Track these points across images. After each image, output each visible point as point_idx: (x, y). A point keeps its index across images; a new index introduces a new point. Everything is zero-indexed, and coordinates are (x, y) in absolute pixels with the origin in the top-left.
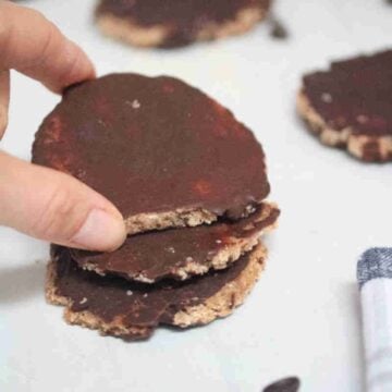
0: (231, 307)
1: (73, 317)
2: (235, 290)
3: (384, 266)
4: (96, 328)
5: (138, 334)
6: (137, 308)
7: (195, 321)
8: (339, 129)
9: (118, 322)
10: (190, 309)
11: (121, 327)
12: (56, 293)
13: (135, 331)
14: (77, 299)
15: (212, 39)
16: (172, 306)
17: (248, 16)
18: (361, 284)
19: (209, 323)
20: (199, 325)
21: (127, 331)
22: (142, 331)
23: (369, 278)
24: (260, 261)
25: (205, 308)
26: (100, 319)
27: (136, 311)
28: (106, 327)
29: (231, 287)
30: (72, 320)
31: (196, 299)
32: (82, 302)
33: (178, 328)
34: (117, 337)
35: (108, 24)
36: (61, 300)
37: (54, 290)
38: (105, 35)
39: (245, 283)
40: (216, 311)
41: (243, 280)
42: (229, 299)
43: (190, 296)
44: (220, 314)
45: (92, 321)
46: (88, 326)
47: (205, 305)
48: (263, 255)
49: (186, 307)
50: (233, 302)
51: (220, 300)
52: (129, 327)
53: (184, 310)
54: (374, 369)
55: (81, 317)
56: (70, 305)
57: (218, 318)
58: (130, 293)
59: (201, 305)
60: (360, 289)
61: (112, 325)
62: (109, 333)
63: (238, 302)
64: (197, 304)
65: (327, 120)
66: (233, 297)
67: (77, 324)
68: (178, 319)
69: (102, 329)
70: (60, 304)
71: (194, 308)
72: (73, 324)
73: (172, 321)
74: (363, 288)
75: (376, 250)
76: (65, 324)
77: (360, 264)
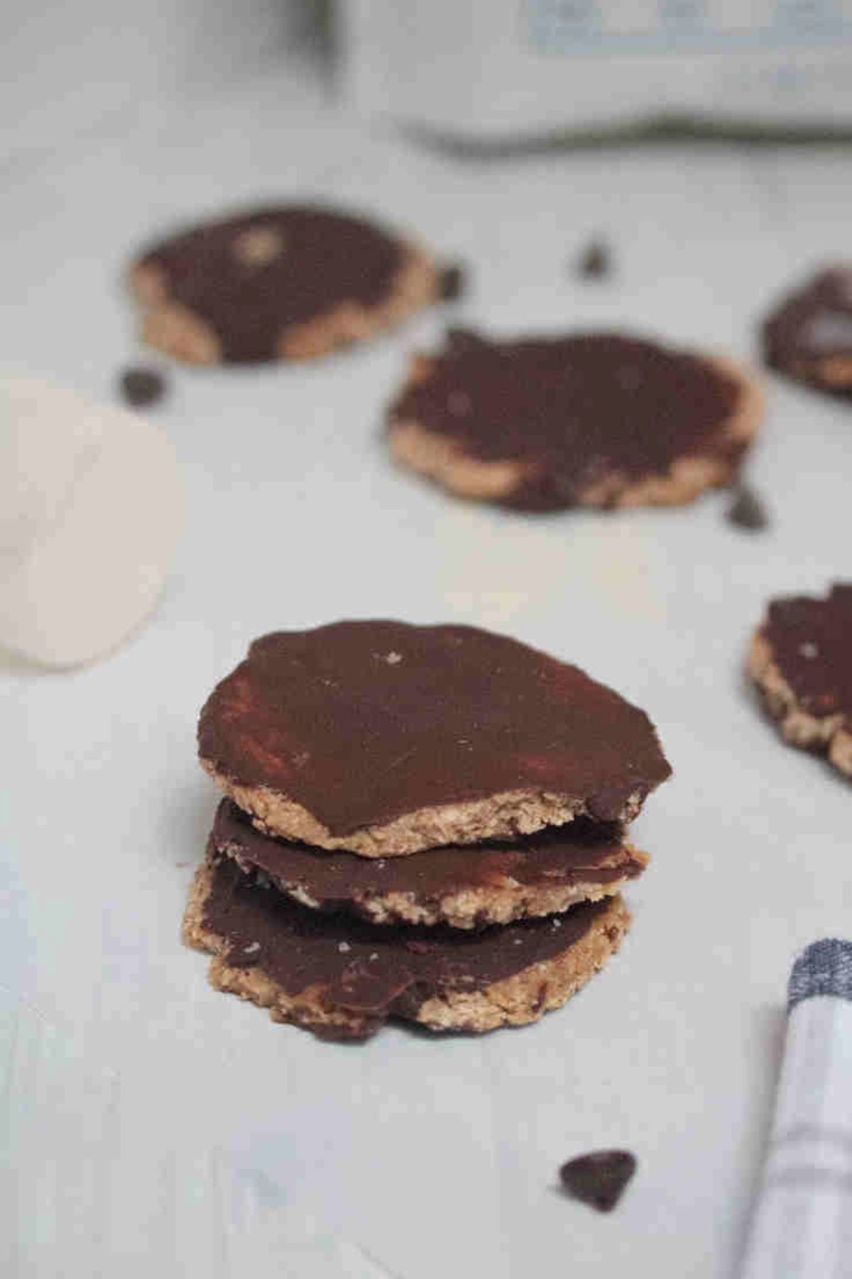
0: (535, 1009)
1: (228, 976)
2: (550, 979)
3: (842, 977)
4: (267, 1005)
5: (346, 1027)
6: (354, 976)
7: (461, 1021)
8: (819, 713)
9: (310, 998)
10: (454, 997)
11: (315, 1008)
12: (204, 926)
13: (339, 1019)
14: (239, 944)
15: (609, 505)
16: (420, 985)
17: (692, 472)
18: (793, 1003)
19: (487, 1032)
20: (466, 1031)
21: (325, 1018)
22: (355, 1024)
23: (810, 993)
24: (611, 934)
25: (485, 1001)
26: (277, 986)
27: (350, 983)
28: (287, 1003)
29: (543, 969)
30: (225, 982)
31: (469, 979)
32: (249, 950)
33: (424, 1030)
34: (306, 1027)
35: (411, 440)
36: (209, 940)
37: (199, 919)
38: (401, 464)
39: (572, 971)
40: (505, 1010)
41: (570, 962)
42: (535, 993)
43: (458, 972)
44: (513, 1019)
45: (262, 988)
46: (252, 999)
47: (485, 994)
48: (618, 925)
49: (447, 993)
50: (541, 999)
51: (517, 991)
52: (330, 1011)
53: (444, 998)
54: (781, 1159)
55: (242, 979)
56: (227, 951)
57: (507, 1025)
58: (344, 947)
59: (478, 995)
60: (789, 1011)
61: (298, 1001)
62: (289, 1018)
63: (551, 1002)
64: (471, 989)
65: (799, 692)
66: (543, 989)
67: (232, 991)
68: (429, 1012)
69: (279, 1007)
70: (205, 949)
71: (463, 996)
72: (225, 989)
73: (416, 1014)
74: (793, 1012)
75: (834, 943)
76: (210, 988)
77: (797, 967)
